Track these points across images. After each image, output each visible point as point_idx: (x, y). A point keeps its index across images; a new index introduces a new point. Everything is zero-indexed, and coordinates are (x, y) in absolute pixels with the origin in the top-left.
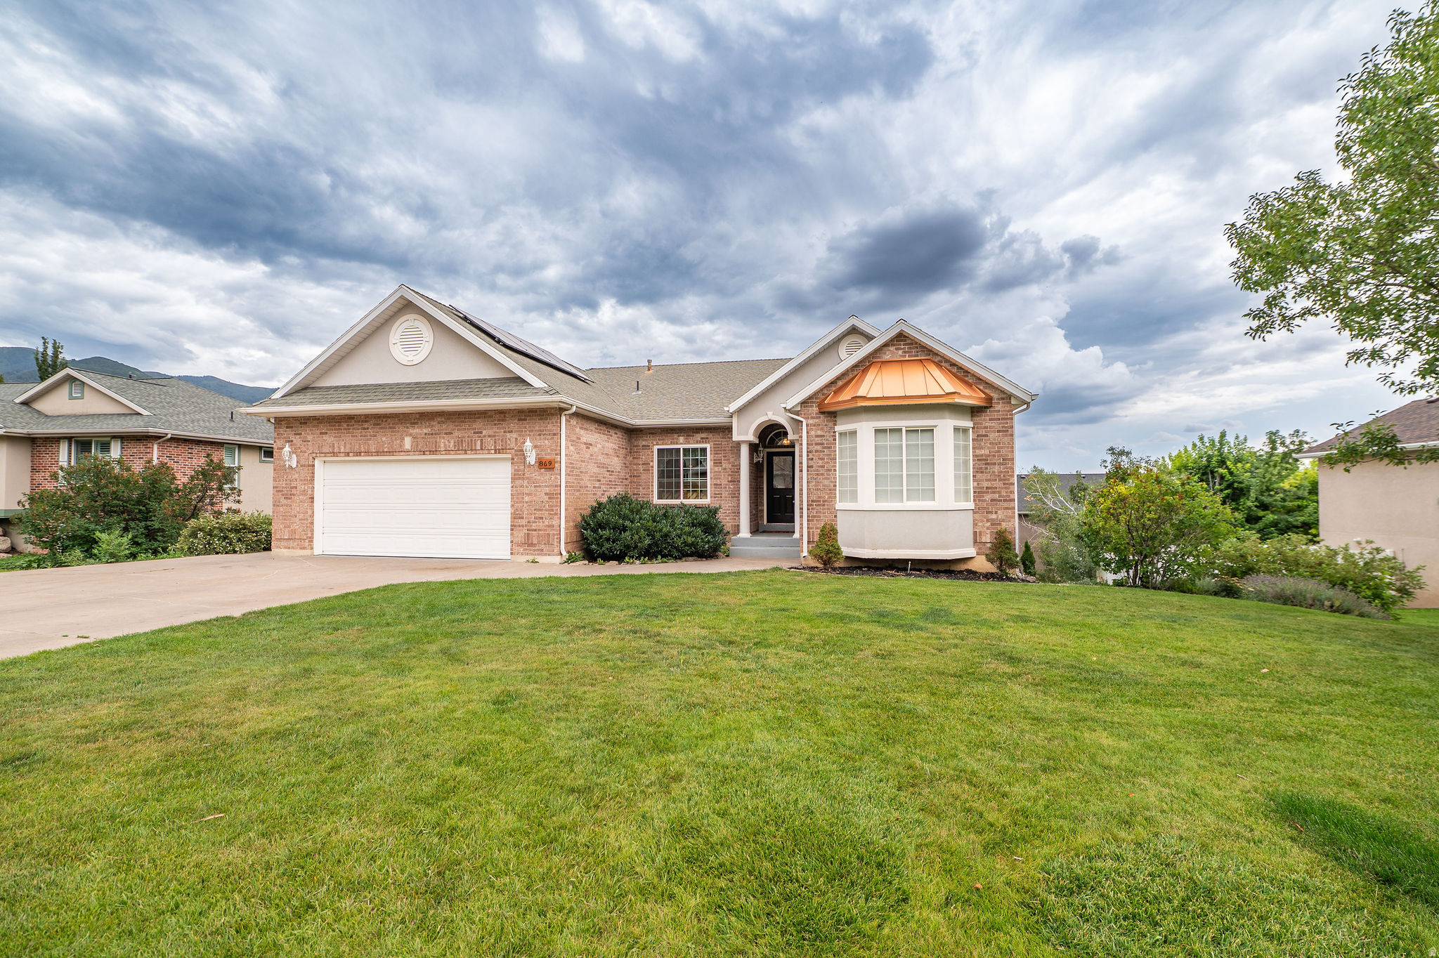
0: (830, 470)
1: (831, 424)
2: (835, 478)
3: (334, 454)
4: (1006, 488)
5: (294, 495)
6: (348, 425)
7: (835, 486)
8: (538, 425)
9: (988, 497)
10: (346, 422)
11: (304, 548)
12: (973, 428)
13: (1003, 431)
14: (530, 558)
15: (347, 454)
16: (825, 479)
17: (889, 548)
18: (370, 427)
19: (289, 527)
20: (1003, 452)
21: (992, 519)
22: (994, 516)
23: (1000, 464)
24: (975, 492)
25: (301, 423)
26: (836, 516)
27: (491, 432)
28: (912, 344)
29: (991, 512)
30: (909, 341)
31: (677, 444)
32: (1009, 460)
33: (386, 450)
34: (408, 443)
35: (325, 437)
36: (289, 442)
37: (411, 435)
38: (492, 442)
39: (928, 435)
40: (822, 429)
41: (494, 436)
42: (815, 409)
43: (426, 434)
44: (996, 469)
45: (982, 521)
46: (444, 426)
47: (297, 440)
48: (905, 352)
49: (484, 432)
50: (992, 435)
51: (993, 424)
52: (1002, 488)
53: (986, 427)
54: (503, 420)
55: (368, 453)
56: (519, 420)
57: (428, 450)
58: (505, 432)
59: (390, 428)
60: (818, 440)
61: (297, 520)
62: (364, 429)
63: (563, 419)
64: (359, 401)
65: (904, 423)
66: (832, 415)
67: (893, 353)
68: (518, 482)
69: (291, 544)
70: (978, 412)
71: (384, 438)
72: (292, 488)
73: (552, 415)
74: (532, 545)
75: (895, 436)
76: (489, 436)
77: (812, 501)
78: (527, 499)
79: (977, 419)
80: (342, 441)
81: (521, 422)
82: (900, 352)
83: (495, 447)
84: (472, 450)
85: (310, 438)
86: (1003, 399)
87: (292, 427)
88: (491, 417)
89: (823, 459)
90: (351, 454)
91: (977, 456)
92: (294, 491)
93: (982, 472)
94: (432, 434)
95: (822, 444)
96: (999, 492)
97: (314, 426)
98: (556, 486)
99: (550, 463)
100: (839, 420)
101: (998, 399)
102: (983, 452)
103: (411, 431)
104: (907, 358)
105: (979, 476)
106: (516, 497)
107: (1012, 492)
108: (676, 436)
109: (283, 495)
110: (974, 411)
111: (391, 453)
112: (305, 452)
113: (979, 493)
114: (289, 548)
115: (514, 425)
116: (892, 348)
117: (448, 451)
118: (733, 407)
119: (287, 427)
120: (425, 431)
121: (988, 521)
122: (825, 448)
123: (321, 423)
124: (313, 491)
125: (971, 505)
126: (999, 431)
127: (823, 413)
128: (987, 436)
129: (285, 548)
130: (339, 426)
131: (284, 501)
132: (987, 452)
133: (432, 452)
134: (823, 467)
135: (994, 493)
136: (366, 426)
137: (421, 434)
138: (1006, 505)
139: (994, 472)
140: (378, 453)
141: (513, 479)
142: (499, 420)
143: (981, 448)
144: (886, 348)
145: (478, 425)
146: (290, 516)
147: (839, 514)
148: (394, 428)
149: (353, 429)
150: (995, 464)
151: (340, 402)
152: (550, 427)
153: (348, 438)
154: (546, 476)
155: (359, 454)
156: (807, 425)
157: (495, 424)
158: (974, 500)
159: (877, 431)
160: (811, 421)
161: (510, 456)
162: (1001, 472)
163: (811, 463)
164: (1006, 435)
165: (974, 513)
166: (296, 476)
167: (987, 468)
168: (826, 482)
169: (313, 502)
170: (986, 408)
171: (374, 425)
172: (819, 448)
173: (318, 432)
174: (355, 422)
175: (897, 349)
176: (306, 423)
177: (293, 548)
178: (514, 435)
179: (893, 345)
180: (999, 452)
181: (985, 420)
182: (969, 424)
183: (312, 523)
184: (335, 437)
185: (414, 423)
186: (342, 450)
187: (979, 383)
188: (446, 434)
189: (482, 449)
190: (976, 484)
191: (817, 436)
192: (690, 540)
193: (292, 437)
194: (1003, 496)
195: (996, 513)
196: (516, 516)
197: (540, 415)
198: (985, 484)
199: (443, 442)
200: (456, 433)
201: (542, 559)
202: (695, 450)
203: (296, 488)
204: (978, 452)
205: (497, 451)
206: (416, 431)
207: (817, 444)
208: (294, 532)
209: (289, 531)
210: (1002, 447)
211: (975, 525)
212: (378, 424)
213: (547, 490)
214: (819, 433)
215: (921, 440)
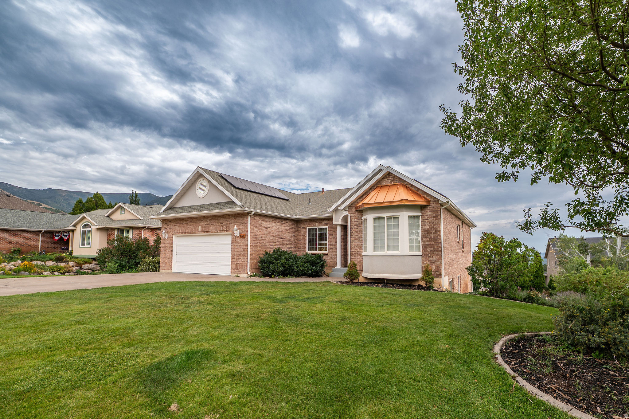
0: (360, 237)
1: (360, 216)
2: (362, 241)
4: (437, 245)
5: (167, 249)
7: (362, 244)
8: (240, 220)
9: (428, 249)
11: (169, 270)
12: (422, 216)
13: (435, 217)
14: (236, 275)
15: (182, 233)
16: (358, 241)
17: (379, 273)
18: (189, 223)
19: (165, 261)
20: (436, 227)
21: (431, 260)
22: (431, 259)
23: (434, 233)
24: (422, 247)
25: (169, 222)
26: (362, 258)
27: (225, 223)
28: (394, 177)
29: (430, 257)
30: (393, 176)
31: (315, 226)
32: (438, 231)
33: (193, 231)
34: (200, 228)
35: (176, 227)
36: (165, 229)
38: (226, 228)
39: (396, 220)
40: (357, 218)
42: (354, 209)
44: (432, 235)
45: (426, 261)
46: (211, 221)
47: (168, 228)
48: (391, 181)
49: (223, 223)
50: (430, 219)
51: (431, 213)
52: (435, 245)
53: (427, 215)
55: (188, 233)
56: (235, 218)
57: (206, 231)
58: (230, 223)
60: (355, 223)
61: (167, 259)
63: (249, 217)
64: (183, 213)
65: (385, 214)
66: (361, 212)
67: (386, 182)
68: (234, 244)
69: (166, 268)
70: (424, 208)
71: (193, 227)
73: (245, 216)
74: (237, 269)
75: (382, 220)
76: (225, 225)
77: (353, 251)
78: (236, 250)
79: (423, 211)
82: (389, 181)
84: (219, 231)
85: (171, 227)
86: (435, 201)
88: (225, 217)
89: (357, 232)
91: (423, 229)
93: (426, 237)
94: (207, 225)
95: (357, 225)
96: (434, 247)
97: (173, 223)
98: (246, 245)
99: (244, 235)
100: (364, 214)
101: (433, 201)
102: (426, 227)
104: (392, 184)
105: (424, 239)
106: (233, 249)
107: (440, 247)
108: (315, 223)
109: (163, 249)
110: (422, 208)
111: (195, 232)
112: (171, 233)
113: (424, 247)
115: (232, 220)
116: (386, 180)
117: (212, 231)
118: (331, 209)
119: (166, 223)
120: (205, 224)
121: (428, 261)
122: (358, 227)
123: (175, 221)
124: (172, 248)
125: (420, 253)
126: (433, 217)
127: (357, 211)
128: (428, 219)
129: (164, 269)
130: (180, 222)
131: (164, 252)
132: (428, 227)
134: (357, 236)
135: (431, 247)
136: (187, 222)
138: (437, 253)
139: (431, 237)
140: (191, 233)
141: (232, 242)
142: (228, 218)
143: (425, 225)
144: (383, 180)
145: (221, 221)
146: (165, 257)
147: (364, 257)
148: (196, 222)
149: (184, 223)
150: (432, 233)
151: (178, 213)
152: (244, 221)
153: (182, 227)
154: (242, 241)
155: (185, 233)
156: (351, 217)
157: (226, 220)
158: (422, 251)
159: (375, 219)
160: (352, 215)
161: (231, 233)
162: (435, 237)
163: (352, 234)
164: (437, 219)
165: (422, 257)
166: (167, 242)
167: (428, 235)
168: (358, 243)
169: (172, 252)
170: (428, 206)
172: (355, 227)
173: (174, 225)
174: (185, 220)
175: (388, 180)
176: (171, 221)
178: (233, 224)
179: (386, 178)
180: (434, 227)
181: (427, 212)
182: (419, 214)
183: (172, 260)
184: (179, 226)
185: (202, 220)
187: (424, 194)
188: (212, 224)
189: (222, 230)
190: (423, 243)
191: (355, 222)
192: (301, 268)
194: (435, 249)
195: (432, 257)
196: (233, 258)
197: (240, 216)
198: (427, 243)
199: (211, 228)
200: (215, 224)
201: (241, 275)
202: (323, 229)
203: (167, 246)
204: (424, 227)
205: (227, 231)
206: (202, 224)
207: (355, 225)
208: (166, 263)
210: (435, 225)
211: (423, 263)
212: (191, 221)
213: (243, 247)
214: (356, 220)
215: (392, 222)
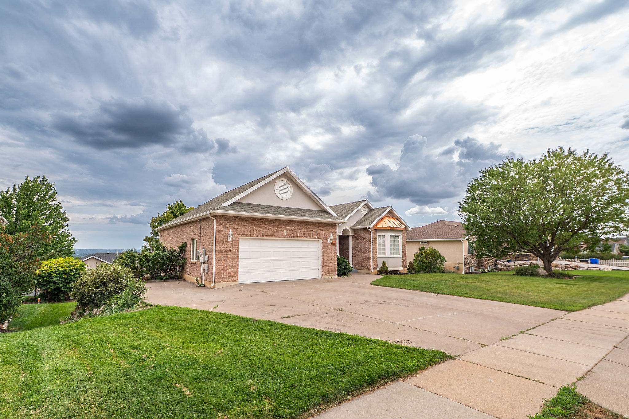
1: (376, 233)
2: (377, 248)
3: (251, 235)
5: (229, 255)
6: (257, 223)
7: (377, 251)
8: (330, 229)
10: (257, 221)
11: (235, 281)
14: (330, 277)
15: (258, 236)
18: (268, 224)
19: (226, 271)
25: (232, 219)
26: (377, 259)
27: (316, 230)
33: (276, 235)
34: (285, 232)
36: (226, 228)
37: (286, 229)
38: (316, 234)
39: (398, 237)
41: (317, 232)
43: (292, 229)
46: (299, 227)
47: (231, 227)
49: (313, 230)
54: (319, 226)
55: (267, 236)
56: (325, 227)
57: (293, 236)
58: (320, 231)
59: (277, 225)
60: (373, 237)
61: (231, 267)
62: (265, 225)
65: (395, 234)
66: (376, 230)
68: (324, 250)
69: (227, 279)
71: (275, 230)
72: (228, 251)
73: (335, 226)
74: (329, 272)
76: (315, 232)
78: (327, 255)
80: (256, 230)
81: (325, 228)
83: (317, 236)
84: (309, 237)
85: (237, 227)
87: (228, 221)
88: (315, 225)
90: (259, 236)
92: (229, 253)
94: (294, 229)
97: (240, 221)
99: (335, 243)
100: (378, 232)
103: (286, 227)
106: (324, 255)
109: (222, 255)
111: (277, 236)
112: (236, 234)
114: (226, 282)
115: (323, 228)
117: (301, 237)
119: (224, 221)
120: (292, 228)
122: (375, 239)
123: (244, 220)
124: (238, 253)
127: (374, 229)
129: (224, 282)
130: (253, 222)
131: (223, 258)
133: (294, 237)
136: (266, 224)
137: (290, 229)
140: (272, 236)
141: (323, 248)
142: (318, 226)
145: (311, 227)
146: (227, 265)
147: (379, 259)
148: (279, 226)
149: (260, 224)
152: (334, 230)
153: (258, 229)
154: (333, 248)
155: (263, 236)
157: (317, 228)
159: (390, 236)
160: (373, 232)
163: (372, 244)
166: (230, 245)
169: (238, 258)
171: (270, 223)
173: (242, 224)
174: (261, 221)
176: (236, 220)
177: (228, 281)
178: (323, 232)
183: (237, 269)
184: (251, 227)
185: (287, 224)
186: (255, 234)
188: (300, 230)
189: (313, 237)
193: (228, 226)
196: (324, 262)
197: (331, 226)
199: (299, 233)
200: (304, 230)
201: (333, 277)
203: (230, 251)
205: (318, 238)
206: (288, 228)
208: (230, 273)
209: (226, 273)
212: (272, 223)
213: (333, 252)
214: (374, 235)
